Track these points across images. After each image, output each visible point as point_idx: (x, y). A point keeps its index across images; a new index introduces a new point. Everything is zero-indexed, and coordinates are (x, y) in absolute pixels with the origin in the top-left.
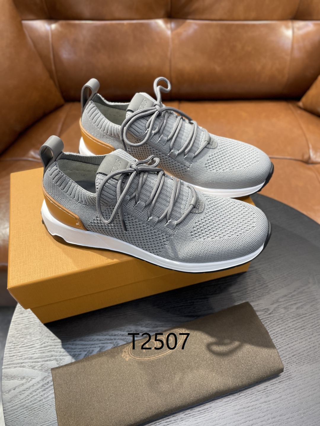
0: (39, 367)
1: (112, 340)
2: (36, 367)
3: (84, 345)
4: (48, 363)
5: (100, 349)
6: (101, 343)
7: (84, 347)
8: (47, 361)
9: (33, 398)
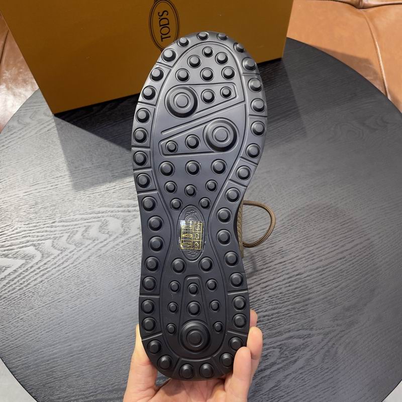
0: (14, 255)
1: (99, 218)
2: (10, 255)
3: (66, 226)
4: (24, 249)
5: (86, 228)
6: (87, 222)
7: (66, 228)
8: (23, 247)
9: (11, 288)
